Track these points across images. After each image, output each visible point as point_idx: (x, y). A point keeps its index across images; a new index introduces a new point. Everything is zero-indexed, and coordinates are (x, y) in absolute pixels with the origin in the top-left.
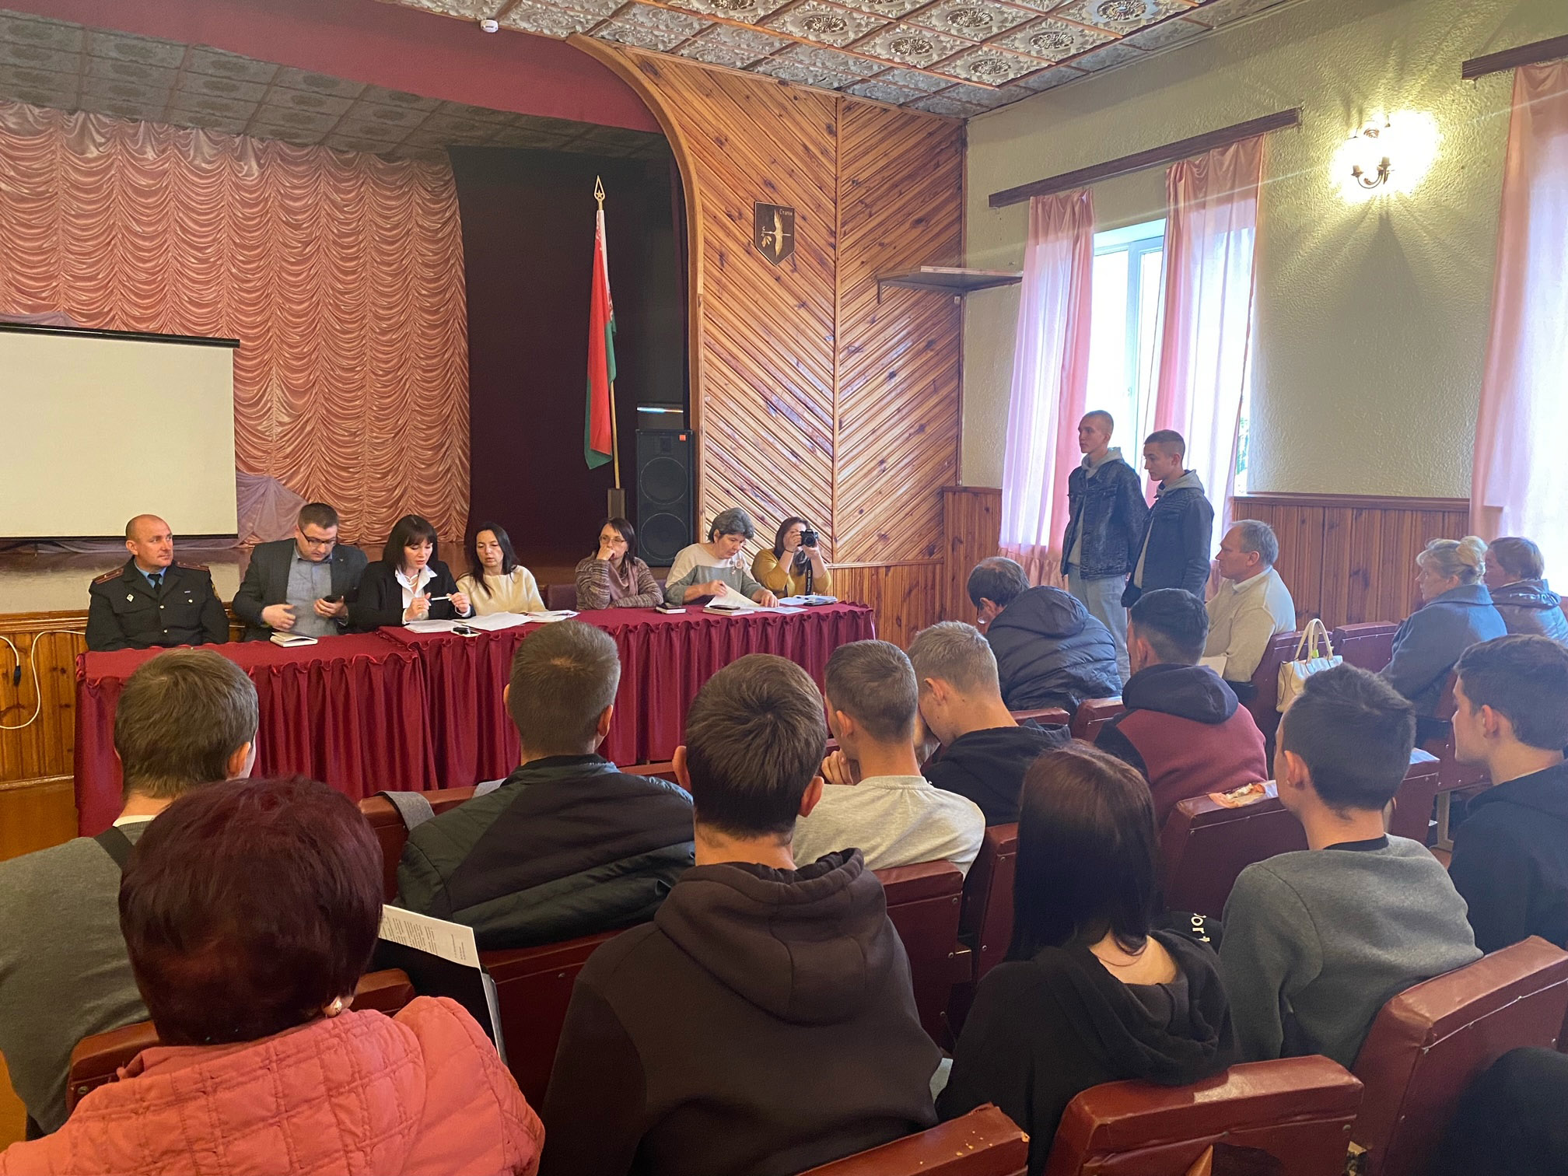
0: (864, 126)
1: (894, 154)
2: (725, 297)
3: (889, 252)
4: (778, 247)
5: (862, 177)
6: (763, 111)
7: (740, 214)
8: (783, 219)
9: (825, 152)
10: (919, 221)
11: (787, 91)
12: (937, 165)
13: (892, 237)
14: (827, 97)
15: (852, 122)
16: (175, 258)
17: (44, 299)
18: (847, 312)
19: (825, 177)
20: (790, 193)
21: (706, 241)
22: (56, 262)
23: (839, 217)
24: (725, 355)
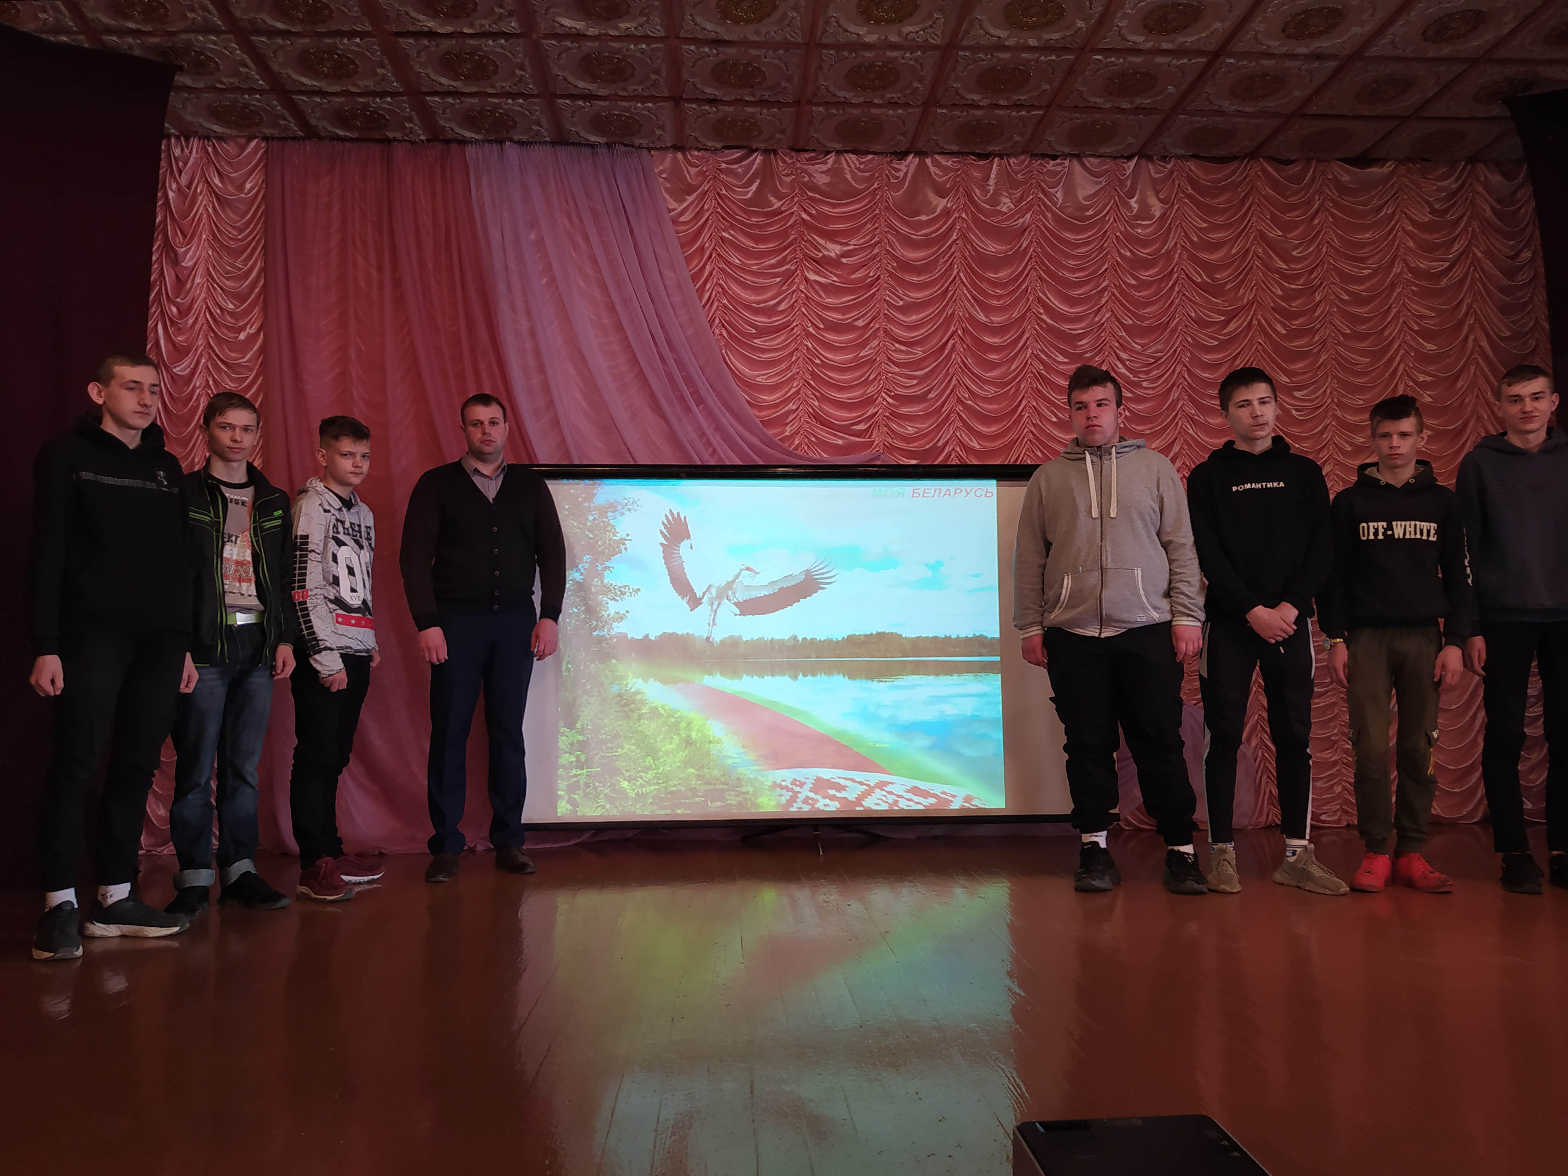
16: (1037, 357)
17: (859, 434)
22: (876, 378)
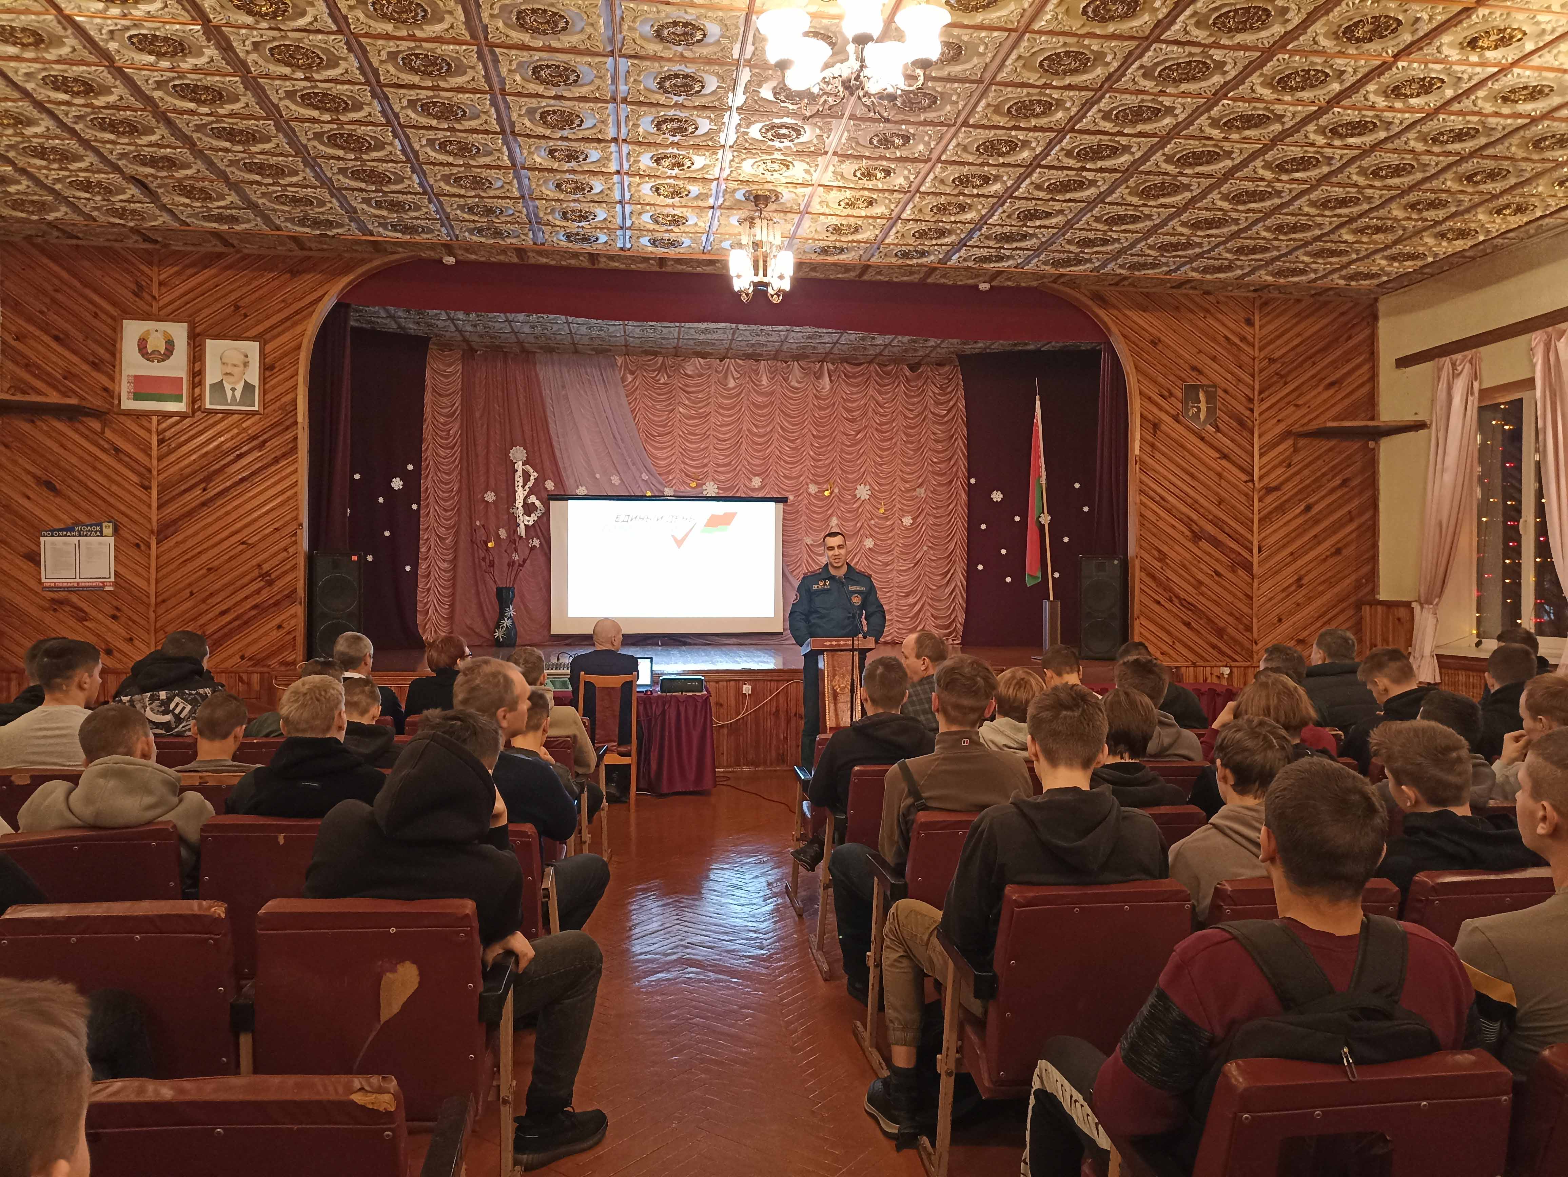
0: (1278, 316)
1: (1306, 335)
2: (1158, 455)
3: (1304, 410)
4: (1202, 416)
5: (1277, 355)
6: (1191, 316)
7: (1171, 394)
8: (1206, 392)
9: (1243, 339)
10: (1332, 384)
11: (1211, 298)
12: (1350, 338)
13: (1308, 397)
14: (1246, 298)
15: (1268, 314)
18: (1265, 459)
19: (1244, 357)
20: (1215, 373)
21: (1142, 415)
23: (1257, 387)
24: (1158, 498)
